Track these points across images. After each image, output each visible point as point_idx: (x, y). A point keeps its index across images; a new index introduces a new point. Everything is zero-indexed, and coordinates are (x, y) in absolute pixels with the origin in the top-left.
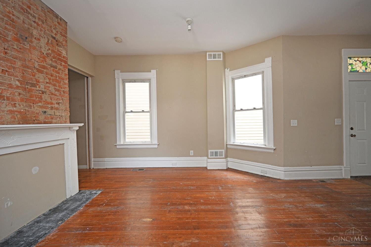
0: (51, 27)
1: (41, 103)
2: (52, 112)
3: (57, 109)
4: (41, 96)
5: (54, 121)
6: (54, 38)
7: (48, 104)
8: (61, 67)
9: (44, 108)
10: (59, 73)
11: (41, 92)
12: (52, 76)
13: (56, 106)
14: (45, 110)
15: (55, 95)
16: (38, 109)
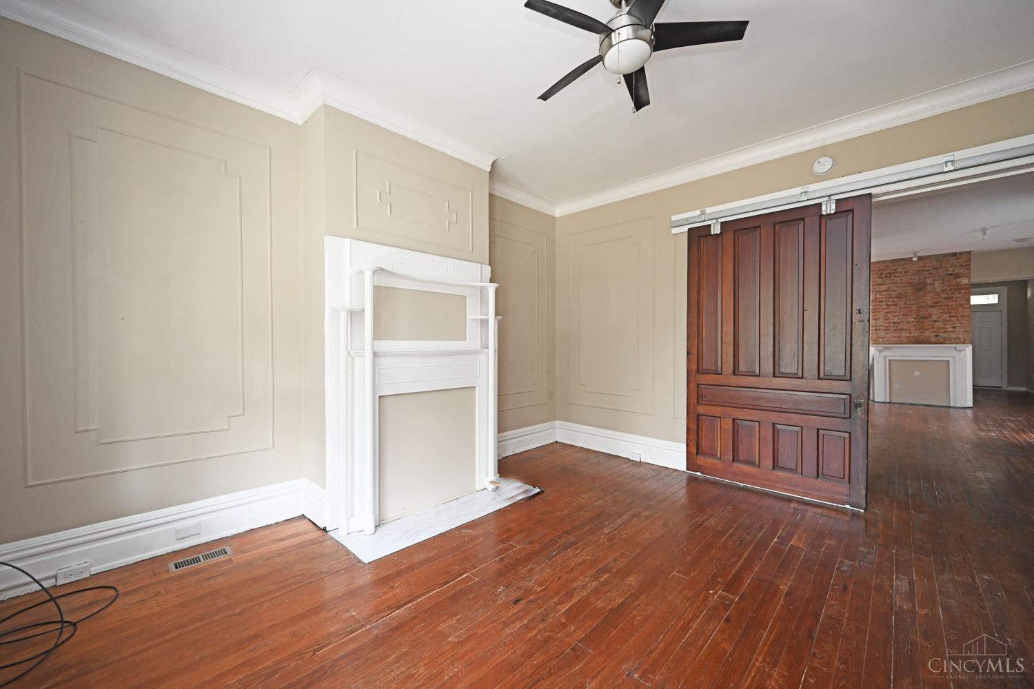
0: (947, 267)
2: (946, 335)
3: (951, 332)
5: (947, 342)
6: (951, 274)
8: (959, 295)
9: (937, 333)
10: (956, 301)
12: (947, 306)
13: (950, 329)
15: (950, 321)
16: (930, 333)
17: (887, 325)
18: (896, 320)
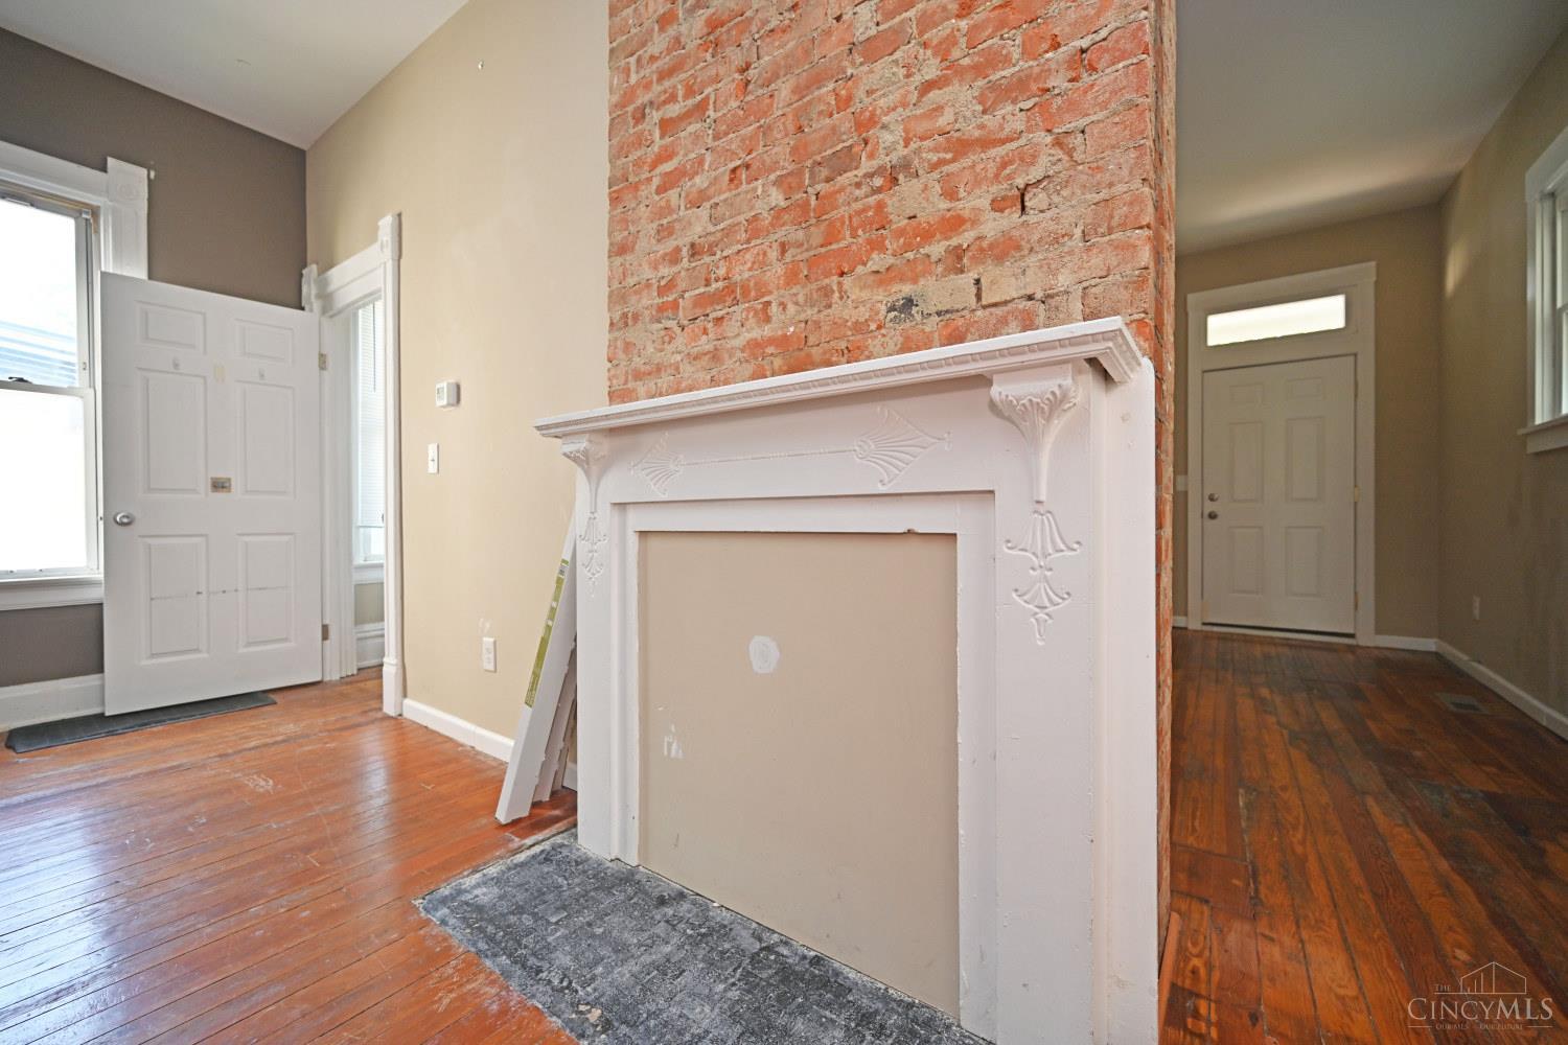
1: (882, 249)
2: (953, 292)
3: (1003, 250)
4: (880, 206)
7: (927, 236)
9: (902, 280)
11: (878, 182)
13: (993, 226)
14: (907, 289)
16: (865, 295)
17: (666, 271)
18: (699, 225)
